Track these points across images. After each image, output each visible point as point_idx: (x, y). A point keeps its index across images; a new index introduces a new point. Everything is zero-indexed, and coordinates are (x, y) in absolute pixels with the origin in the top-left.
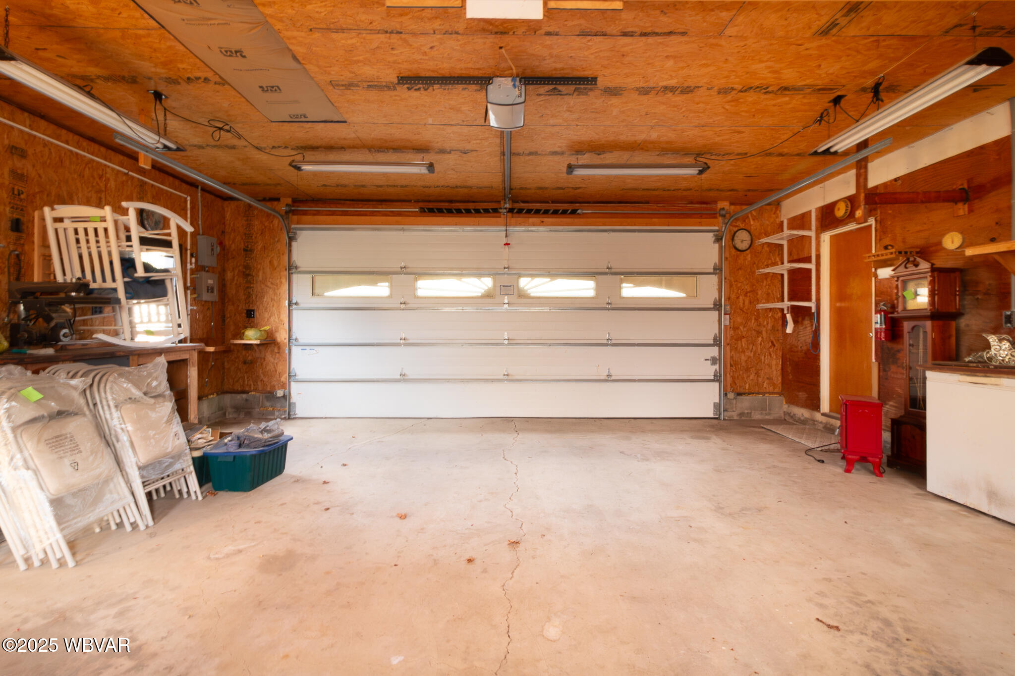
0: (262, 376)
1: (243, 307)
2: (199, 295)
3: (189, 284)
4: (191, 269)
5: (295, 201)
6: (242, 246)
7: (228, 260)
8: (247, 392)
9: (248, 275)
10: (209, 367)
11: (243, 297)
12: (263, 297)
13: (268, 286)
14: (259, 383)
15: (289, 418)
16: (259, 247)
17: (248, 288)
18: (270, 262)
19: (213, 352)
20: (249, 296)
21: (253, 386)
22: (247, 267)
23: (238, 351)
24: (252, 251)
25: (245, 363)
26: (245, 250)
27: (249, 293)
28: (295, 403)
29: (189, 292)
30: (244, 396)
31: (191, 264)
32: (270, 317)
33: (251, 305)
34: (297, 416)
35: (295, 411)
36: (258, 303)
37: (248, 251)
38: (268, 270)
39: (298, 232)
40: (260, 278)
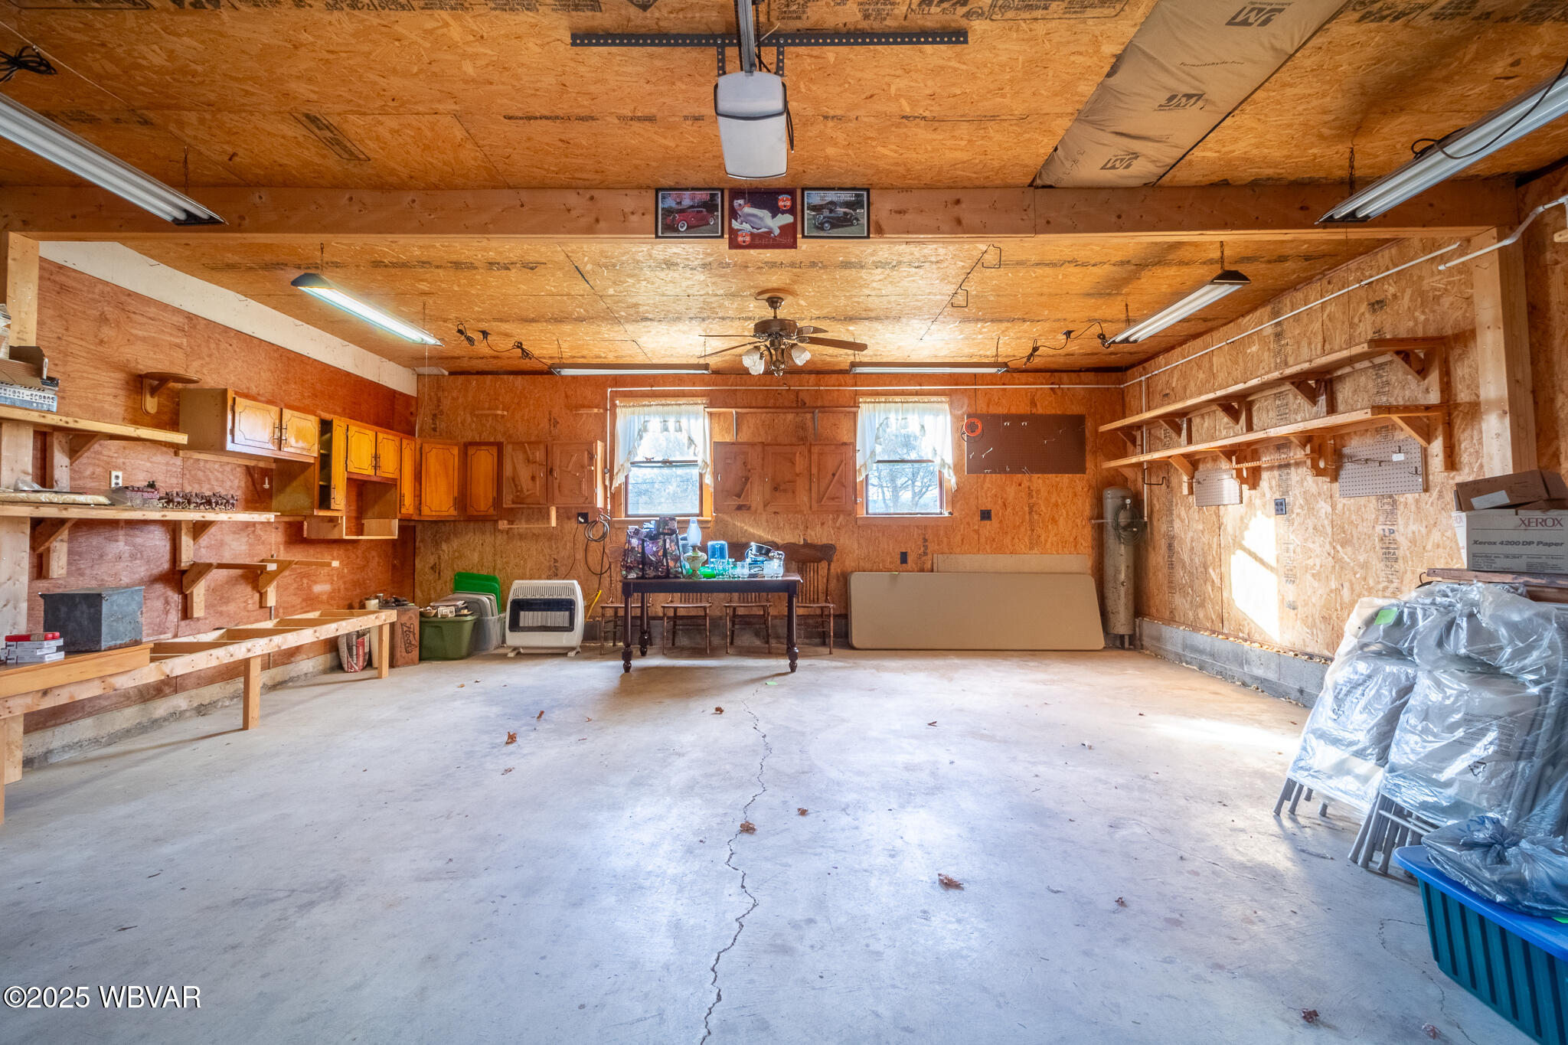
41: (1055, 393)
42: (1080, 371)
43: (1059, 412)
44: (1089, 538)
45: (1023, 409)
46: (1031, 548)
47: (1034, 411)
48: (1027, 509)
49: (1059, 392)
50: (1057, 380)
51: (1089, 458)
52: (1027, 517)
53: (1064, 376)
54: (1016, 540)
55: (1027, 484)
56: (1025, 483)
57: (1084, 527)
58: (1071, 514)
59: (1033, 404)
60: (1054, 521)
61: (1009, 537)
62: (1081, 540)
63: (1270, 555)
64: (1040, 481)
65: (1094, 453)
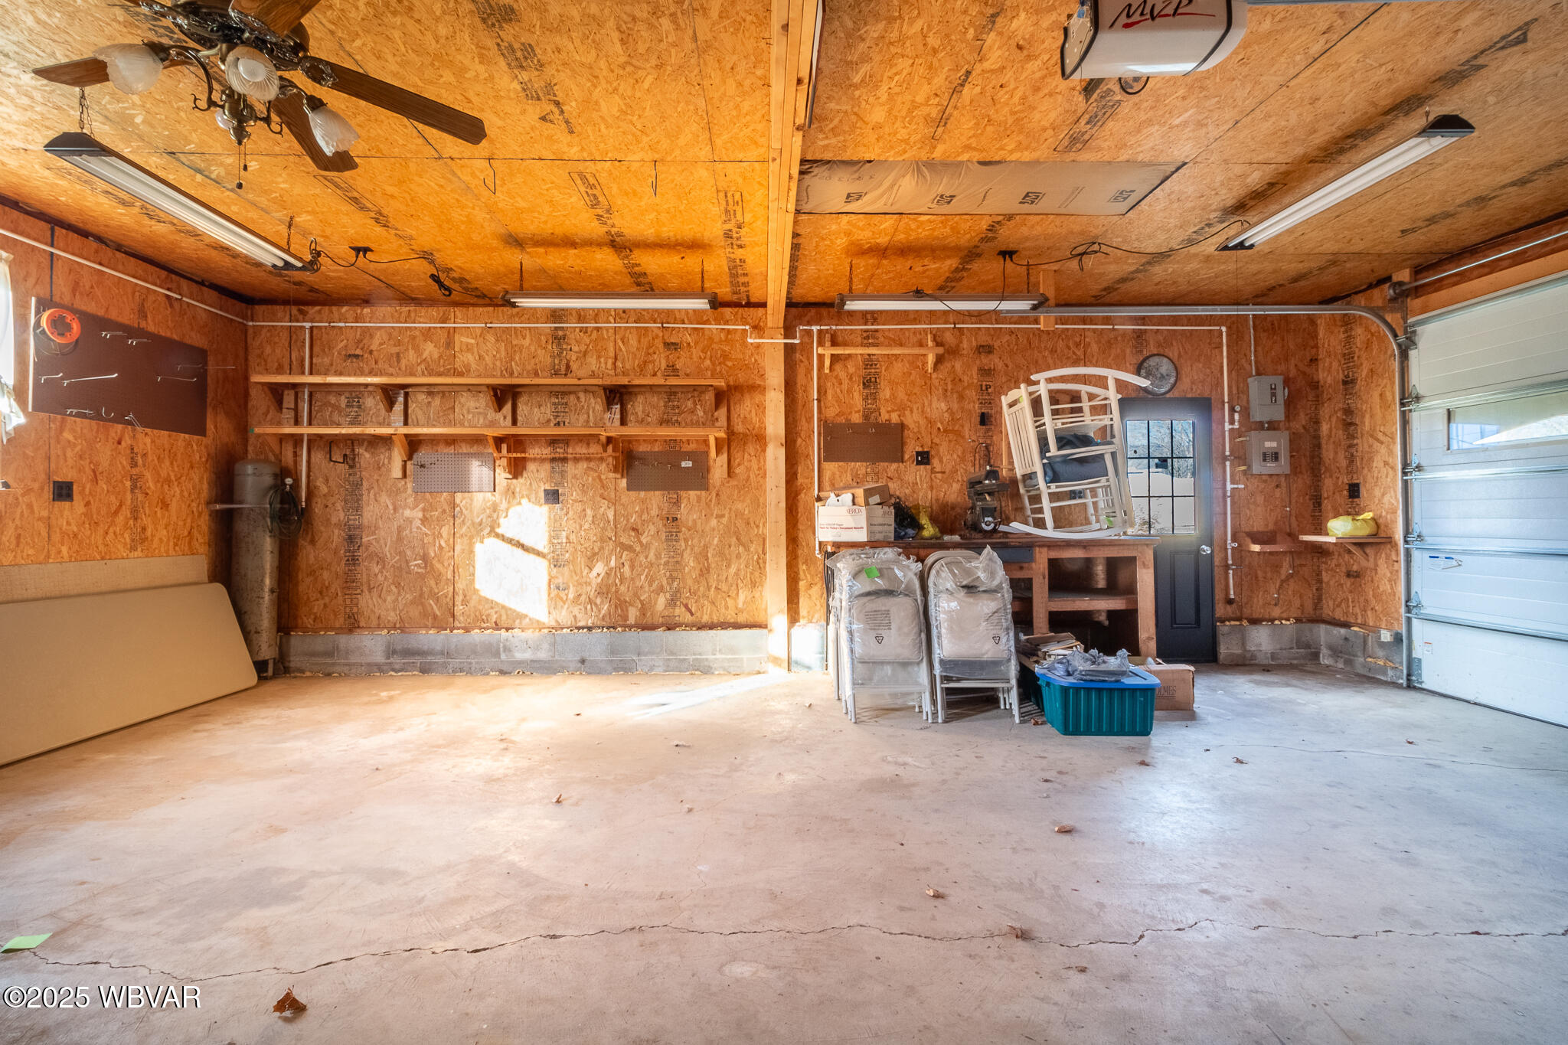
0: (1373, 602)
1: (1345, 480)
2: (1250, 467)
3: (1227, 453)
4: (1231, 430)
5: (1418, 271)
6: (1341, 376)
7: (1323, 403)
8: (1346, 625)
9: (1351, 424)
10: (1283, 577)
11: (1344, 463)
12: (1371, 460)
13: (1378, 440)
14: (1369, 613)
15: (1410, 686)
16: (1364, 374)
17: (1351, 446)
18: (1381, 395)
19: (1259, 553)
20: (1351, 460)
21: (1360, 617)
22: (1348, 411)
23: (1339, 555)
24: (1353, 381)
25: (1349, 575)
26: (1345, 383)
27: (1352, 455)
28: (1420, 660)
29: (1228, 463)
30: (1343, 631)
31: (1232, 422)
32: (1383, 495)
33: (1355, 476)
34: (1424, 686)
35: (1420, 675)
36: (1365, 471)
37: (1348, 382)
38: (1378, 411)
39: (1419, 329)
40: (1367, 428)
41: (171, 306)
42: (202, 283)
43: (175, 337)
44: (205, 528)
45: (125, 315)
46: (133, 549)
47: (143, 324)
48: (128, 484)
49: (176, 305)
50: (174, 286)
51: (209, 411)
52: (129, 496)
53: (184, 283)
54: (111, 536)
55: (129, 442)
56: (127, 441)
57: (200, 514)
58: (186, 494)
59: (142, 313)
60: (165, 506)
61: (101, 531)
62: (195, 532)
63: (541, 543)
64: (148, 440)
65: (215, 408)
